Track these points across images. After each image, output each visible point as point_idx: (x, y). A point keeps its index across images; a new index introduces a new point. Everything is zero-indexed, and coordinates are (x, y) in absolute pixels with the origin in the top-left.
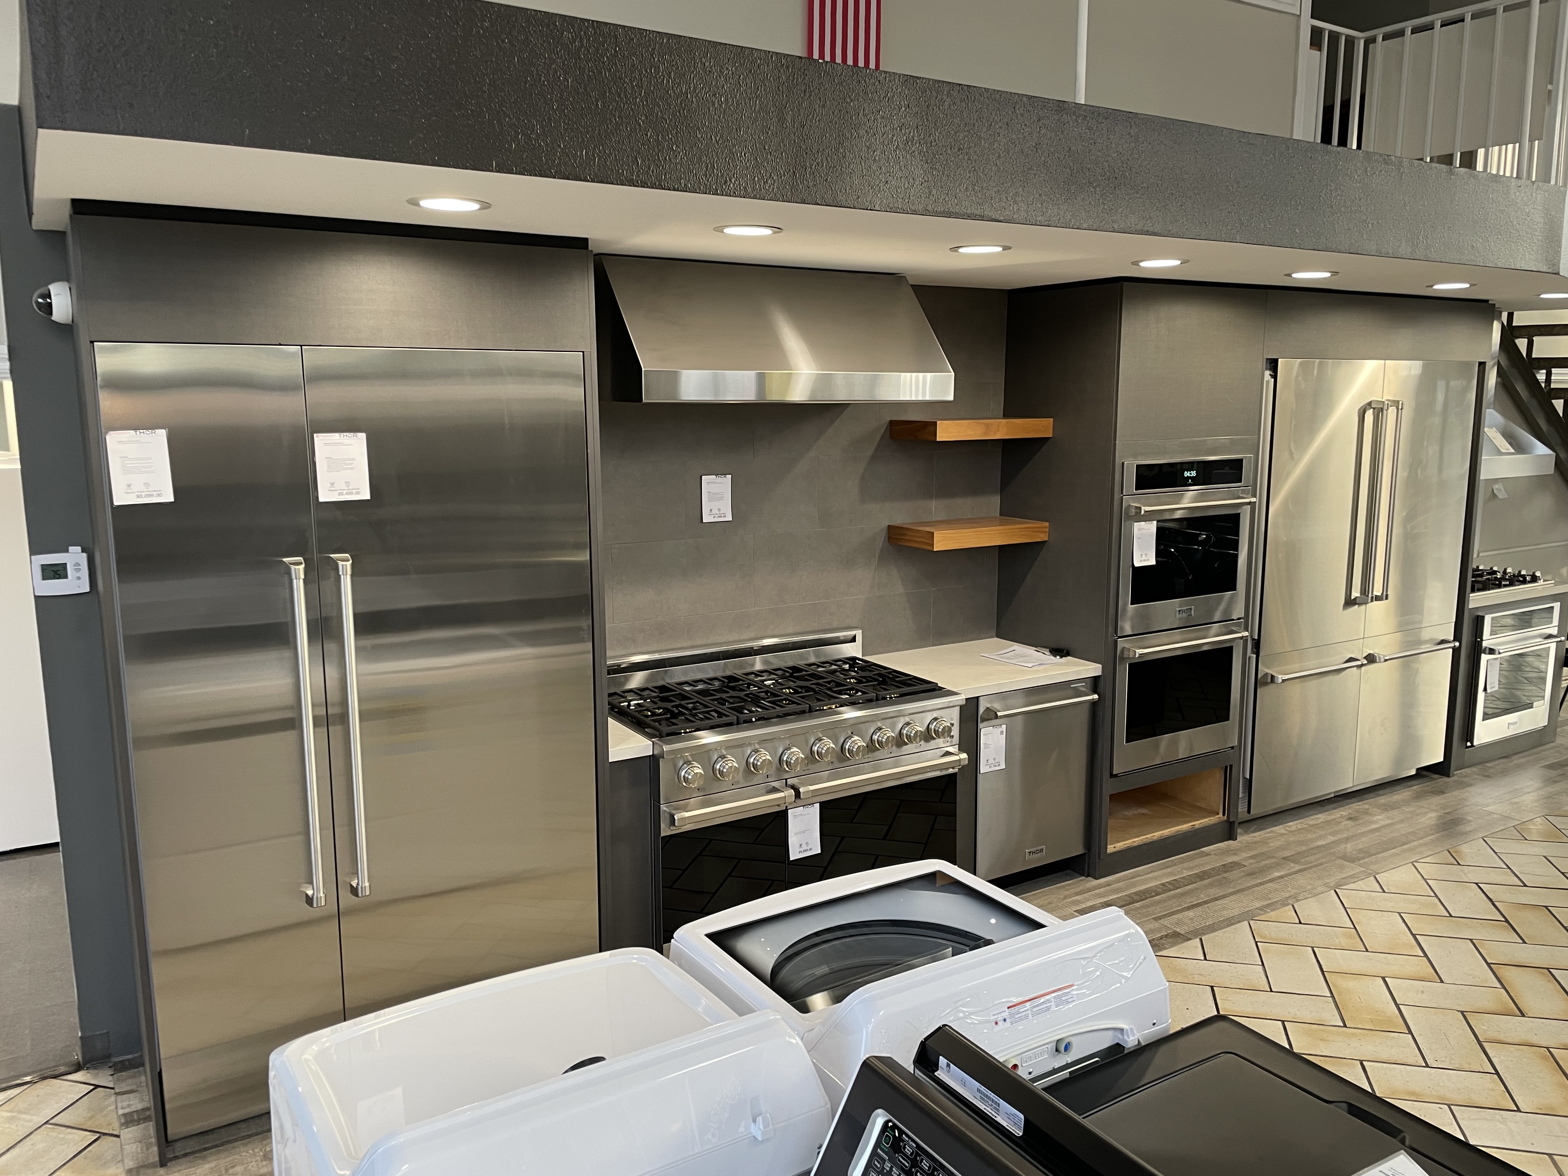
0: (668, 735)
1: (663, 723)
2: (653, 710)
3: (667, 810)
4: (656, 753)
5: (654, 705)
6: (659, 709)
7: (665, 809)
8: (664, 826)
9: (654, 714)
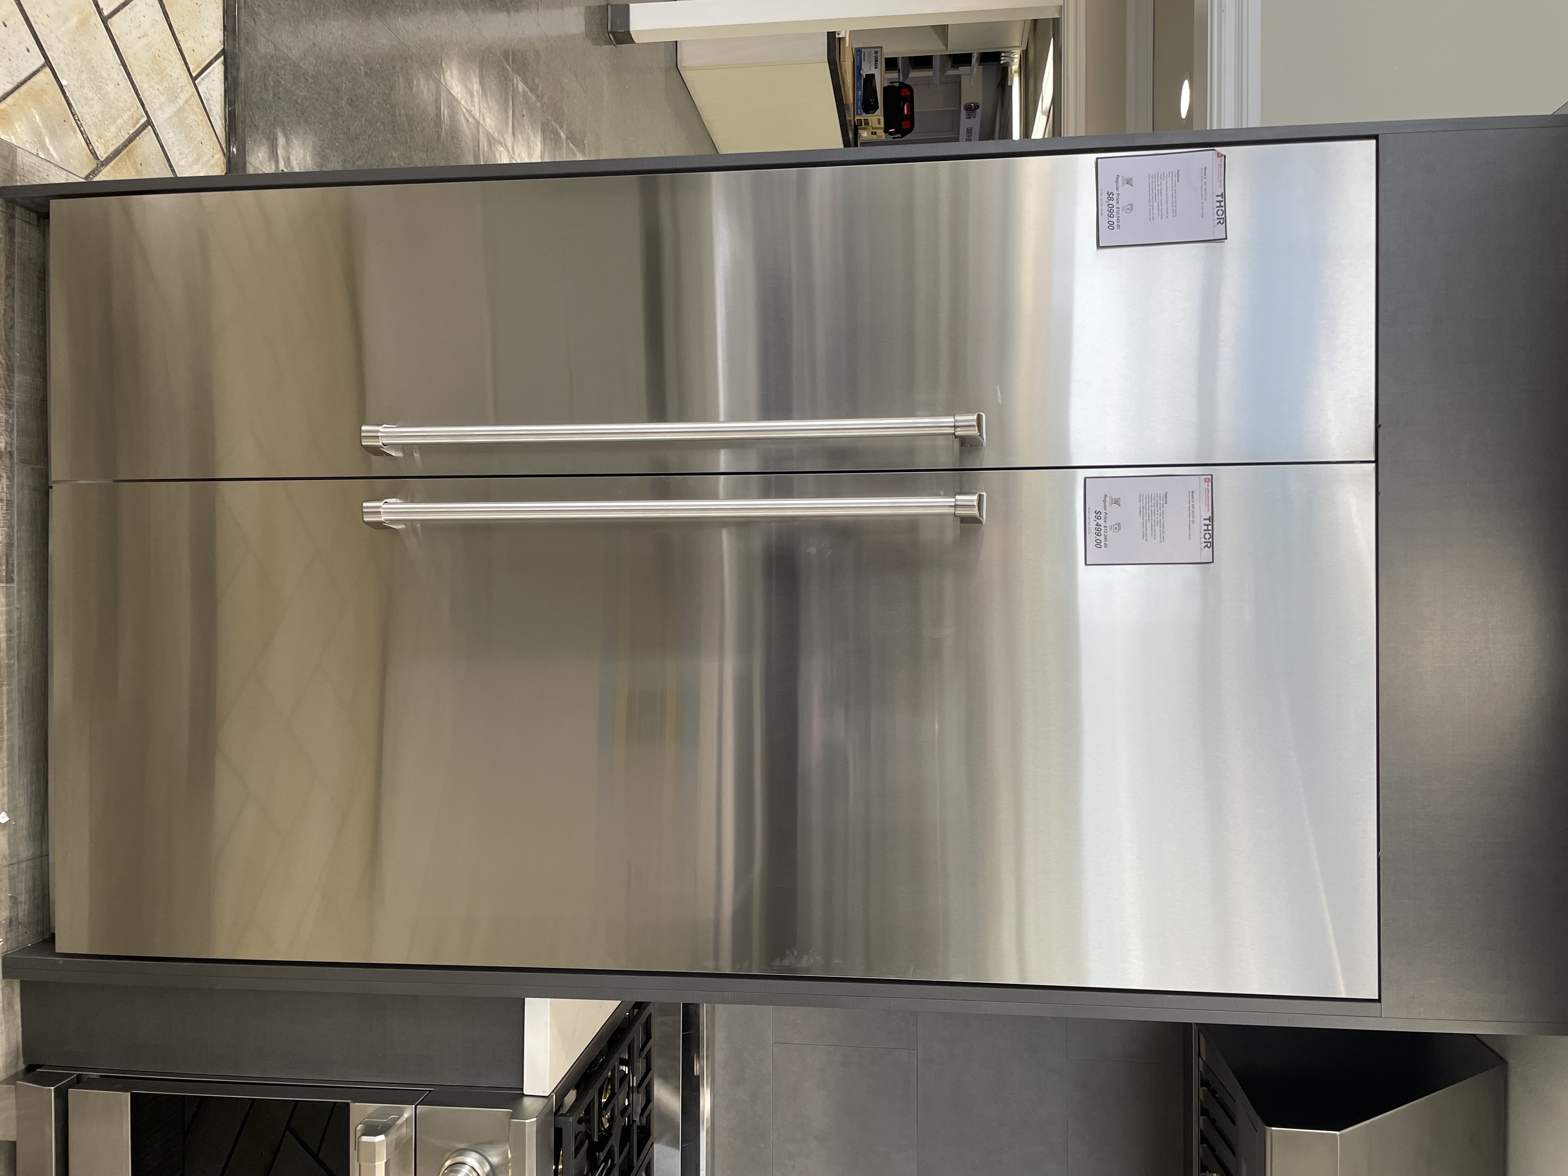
0: (558, 1133)
1: (582, 1128)
2: (610, 1107)
3: (403, 1119)
4: (527, 1101)
5: (620, 1110)
6: (611, 1121)
7: (406, 1115)
8: (370, 1111)
9: (603, 1108)
